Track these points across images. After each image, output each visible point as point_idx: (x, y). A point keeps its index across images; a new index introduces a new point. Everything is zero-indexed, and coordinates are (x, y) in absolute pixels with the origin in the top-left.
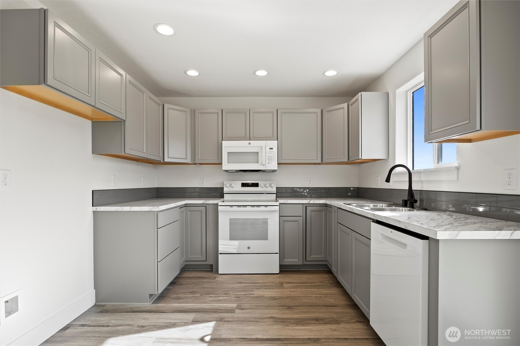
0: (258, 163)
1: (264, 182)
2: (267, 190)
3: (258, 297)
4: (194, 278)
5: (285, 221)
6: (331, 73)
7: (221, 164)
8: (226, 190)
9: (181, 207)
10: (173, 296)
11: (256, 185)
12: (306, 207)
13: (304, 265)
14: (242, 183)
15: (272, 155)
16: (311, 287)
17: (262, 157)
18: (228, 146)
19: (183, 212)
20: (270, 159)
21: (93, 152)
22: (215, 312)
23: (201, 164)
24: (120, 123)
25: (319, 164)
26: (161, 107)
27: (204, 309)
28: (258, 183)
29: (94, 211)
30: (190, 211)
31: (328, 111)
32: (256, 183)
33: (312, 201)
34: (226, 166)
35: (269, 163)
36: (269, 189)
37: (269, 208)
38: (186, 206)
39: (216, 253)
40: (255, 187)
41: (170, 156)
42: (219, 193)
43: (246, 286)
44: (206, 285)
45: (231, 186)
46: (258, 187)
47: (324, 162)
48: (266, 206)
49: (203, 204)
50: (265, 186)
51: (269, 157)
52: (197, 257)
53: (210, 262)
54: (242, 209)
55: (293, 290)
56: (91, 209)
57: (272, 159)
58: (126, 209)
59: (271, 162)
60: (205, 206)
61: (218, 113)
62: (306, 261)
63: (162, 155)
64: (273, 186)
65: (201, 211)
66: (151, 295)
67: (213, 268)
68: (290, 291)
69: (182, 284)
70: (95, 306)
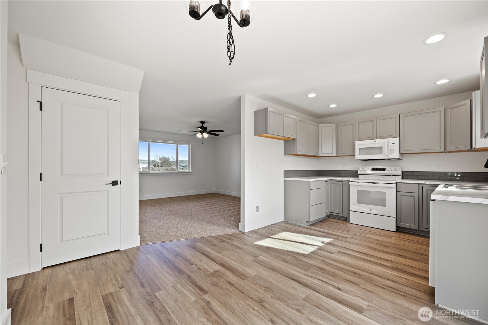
0: (382, 154)
1: (390, 168)
2: (393, 173)
3: (367, 237)
4: (334, 222)
5: (401, 196)
6: (442, 82)
7: (355, 156)
8: (359, 172)
9: (326, 181)
10: (318, 226)
11: (384, 169)
12: (422, 186)
13: (419, 230)
14: (372, 168)
15: (393, 148)
16: (418, 244)
17: (385, 150)
18: (359, 144)
19: (329, 184)
20: (392, 151)
21: (285, 154)
22: (336, 236)
23: (344, 156)
24: (294, 140)
25: (443, 152)
26: (317, 127)
27: (331, 233)
28: (385, 168)
29: (284, 180)
30: (333, 184)
31: (451, 109)
32: (384, 168)
33: (428, 182)
34: (358, 157)
35: (391, 154)
36: (394, 173)
37: (386, 185)
38: (331, 180)
39: (349, 211)
40: (382, 170)
41: (322, 153)
42: (355, 174)
43: (364, 232)
44: (338, 226)
45: (363, 170)
46: (385, 170)
47: (447, 151)
48: (384, 184)
49: (341, 180)
50: (391, 170)
51: (391, 150)
52: (337, 211)
53: (345, 215)
54: (376, 185)
55: (397, 241)
56: (283, 179)
57: (394, 151)
58: (297, 179)
59: (392, 153)
60: (342, 181)
61: (353, 124)
62: (422, 227)
63: (318, 152)
64: (397, 170)
65: (339, 184)
66: (307, 222)
67: (346, 219)
68: (395, 241)
69: (325, 223)
70: (284, 221)
